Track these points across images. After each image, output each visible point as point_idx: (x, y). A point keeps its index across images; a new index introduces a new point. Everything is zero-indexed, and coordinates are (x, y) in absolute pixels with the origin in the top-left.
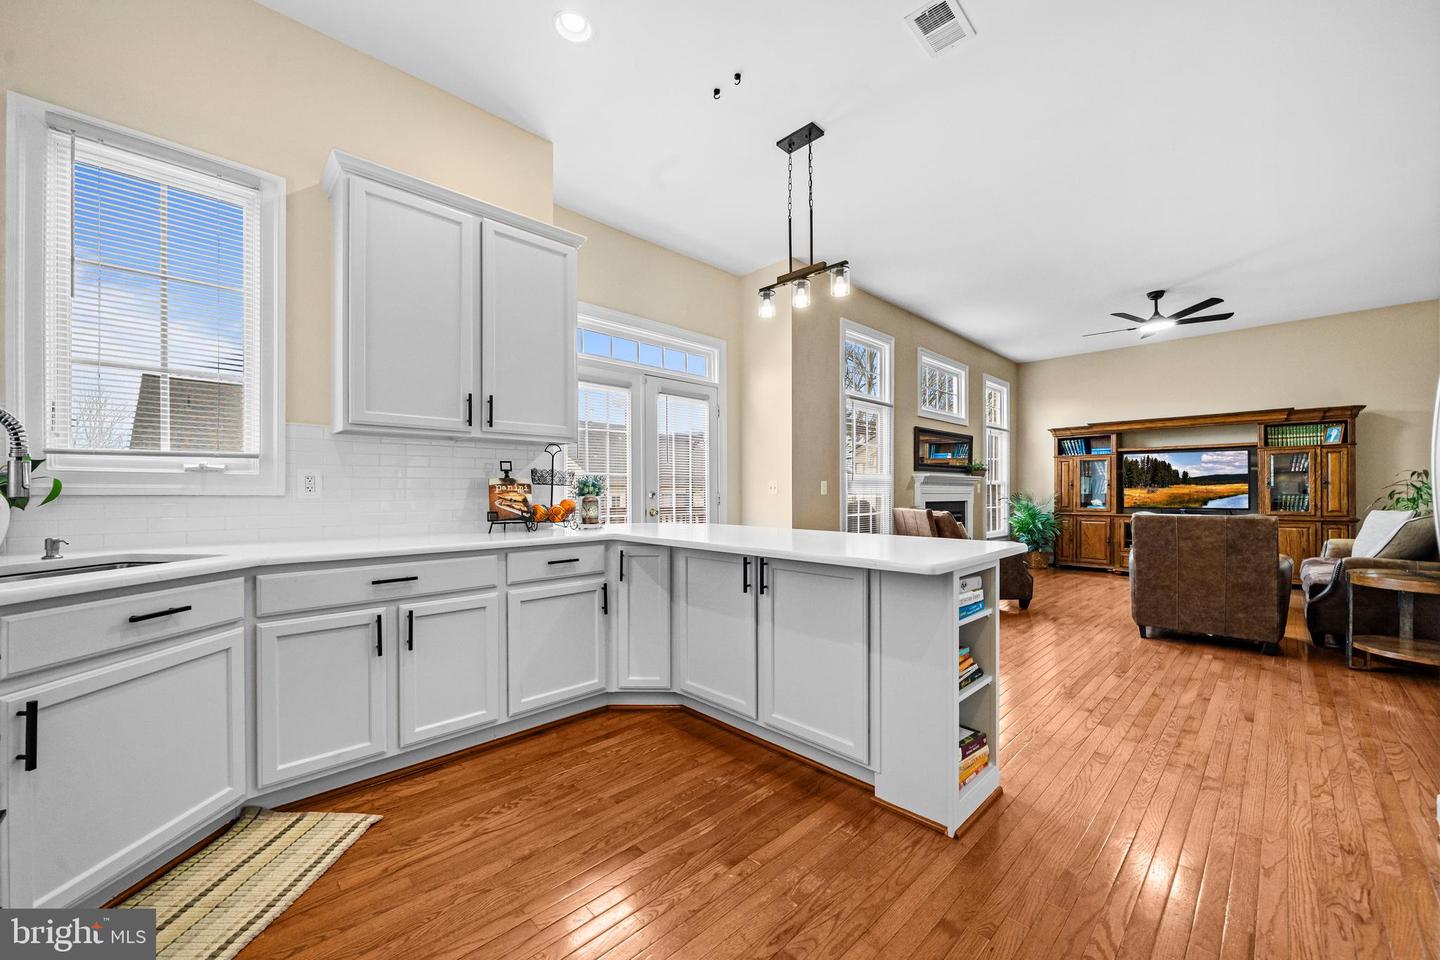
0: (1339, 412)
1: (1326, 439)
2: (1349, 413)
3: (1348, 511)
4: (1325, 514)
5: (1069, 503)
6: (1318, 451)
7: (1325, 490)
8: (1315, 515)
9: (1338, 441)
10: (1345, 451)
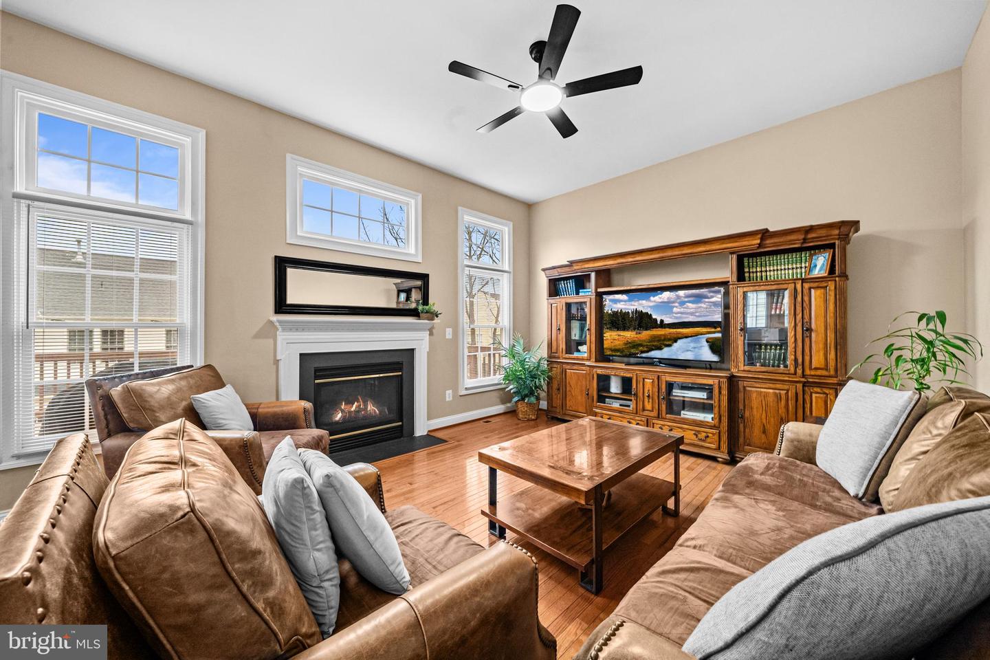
0: (823, 232)
1: (810, 271)
2: (836, 232)
3: (836, 370)
4: (808, 372)
5: (557, 349)
6: (799, 286)
7: (807, 340)
8: (795, 374)
9: (824, 274)
10: (831, 285)
